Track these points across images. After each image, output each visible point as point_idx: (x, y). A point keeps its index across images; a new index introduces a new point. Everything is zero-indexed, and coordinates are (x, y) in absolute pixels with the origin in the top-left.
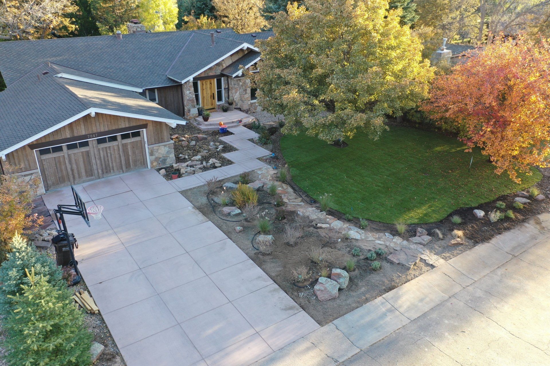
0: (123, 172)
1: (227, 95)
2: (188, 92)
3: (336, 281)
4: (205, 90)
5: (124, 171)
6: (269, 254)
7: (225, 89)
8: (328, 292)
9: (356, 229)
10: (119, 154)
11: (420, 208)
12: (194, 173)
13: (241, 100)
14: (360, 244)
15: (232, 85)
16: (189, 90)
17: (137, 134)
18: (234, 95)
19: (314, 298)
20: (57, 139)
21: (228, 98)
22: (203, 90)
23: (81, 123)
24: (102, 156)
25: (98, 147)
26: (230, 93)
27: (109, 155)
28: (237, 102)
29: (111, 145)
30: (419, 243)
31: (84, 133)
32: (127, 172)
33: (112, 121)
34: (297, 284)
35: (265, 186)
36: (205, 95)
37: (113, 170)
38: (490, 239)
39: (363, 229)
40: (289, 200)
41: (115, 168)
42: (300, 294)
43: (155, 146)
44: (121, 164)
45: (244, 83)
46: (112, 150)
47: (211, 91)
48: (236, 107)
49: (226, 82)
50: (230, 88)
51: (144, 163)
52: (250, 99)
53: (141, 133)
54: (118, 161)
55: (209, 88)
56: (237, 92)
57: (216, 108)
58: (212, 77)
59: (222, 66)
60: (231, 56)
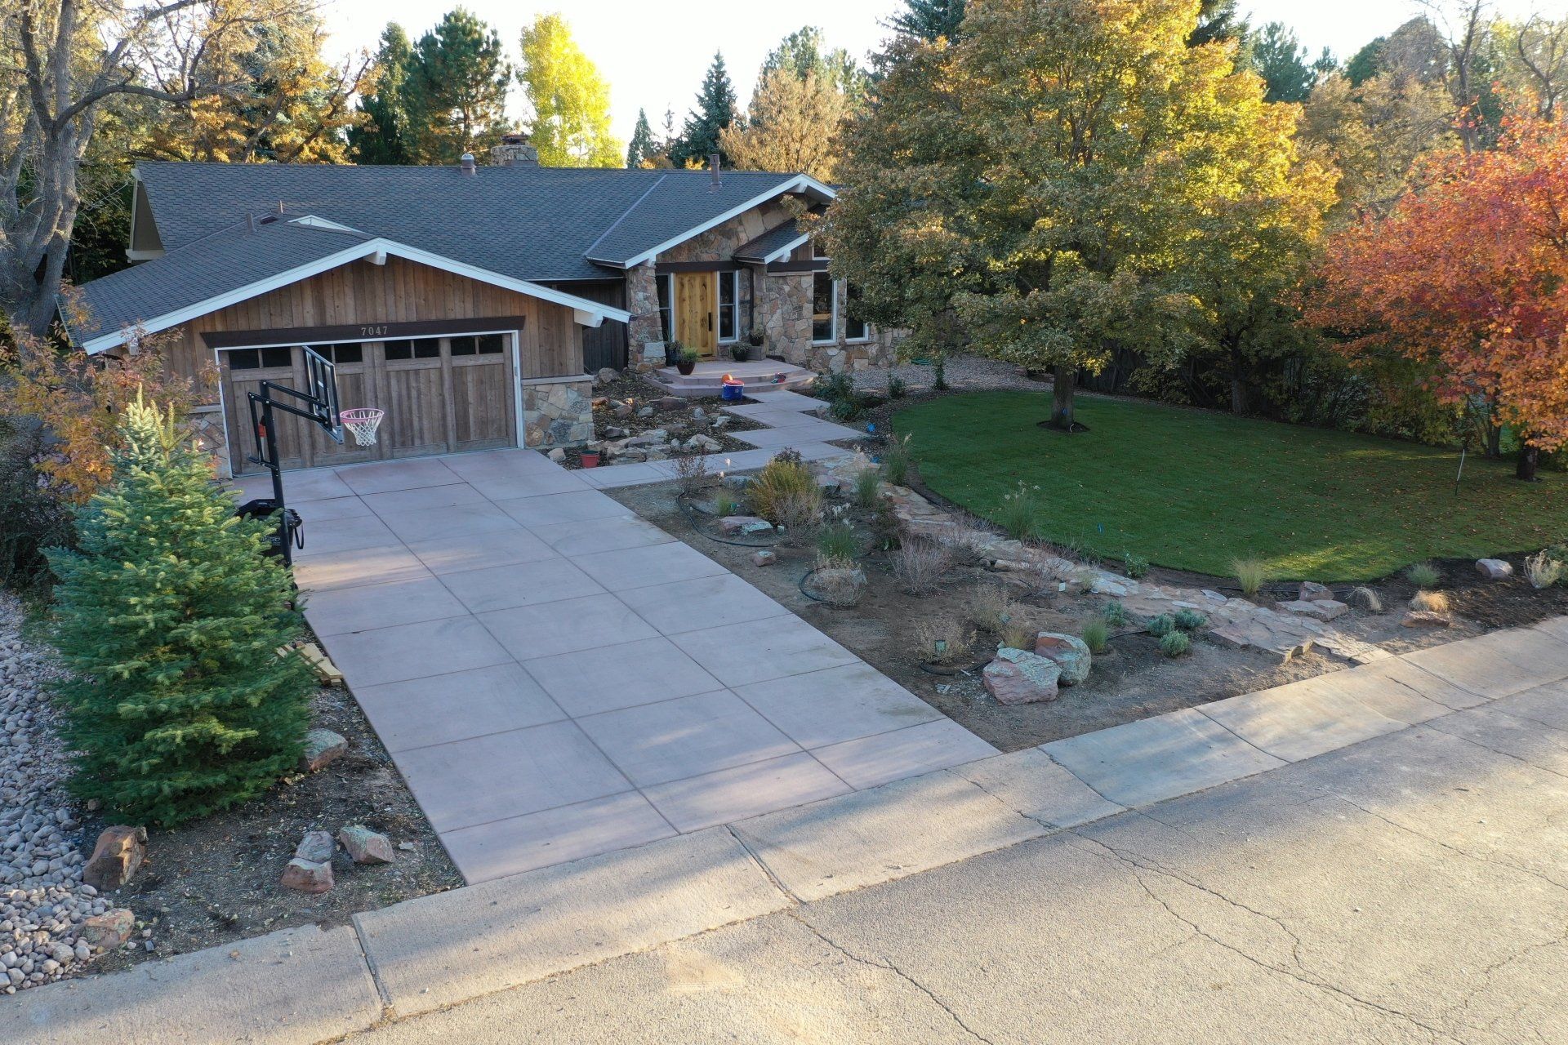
0: (448, 449)
1: (746, 320)
2: (641, 295)
3: (1049, 658)
4: (687, 302)
5: (452, 448)
6: (848, 608)
7: (742, 302)
8: (1026, 683)
9: (1113, 576)
10: (442, 395)
11: (1309, 553)
12: (644, 458)
13: (786, 334)
14: (1125, 605)
15: (761, 290)
16: (645, 289)
17: (493, 345)
18: (767, 318)
19: (984, 696)
20: (279, 326)
21: (751, 327)
22: (681, 300)
23: (346, 289)
24: (394, 394)
25: (385, 366)
26: (756, 314)
27: (414, 393)
28: (773, 339)
29: (422, 367)
30: (1308, 615)
31: (350, 319)
32: (458, 449)
33: (430, 297)
34: (929, 667)
35: (844, 489)
36: (687, 316)
37: (422, 438)
38: (1534, 621)
39: (1134, 577)
40: (914, 515)
41: (427, 435)
42: (940, 688)
43: (542, 387)
44: (444, 426)
45: (797, 288)
46: (422, 380)
47: (704, 308)
48: (771, 353)
49: (747, 283)
50: (757, 301)
51: (506, 435)
52: (810, 334)
53: (505, 341)
54: (436, 412)
55: (698, 298)
56: (775, 313)
57: (715, 354)
58: (709, 267)
59: (738, 239)
60: (763, 214)
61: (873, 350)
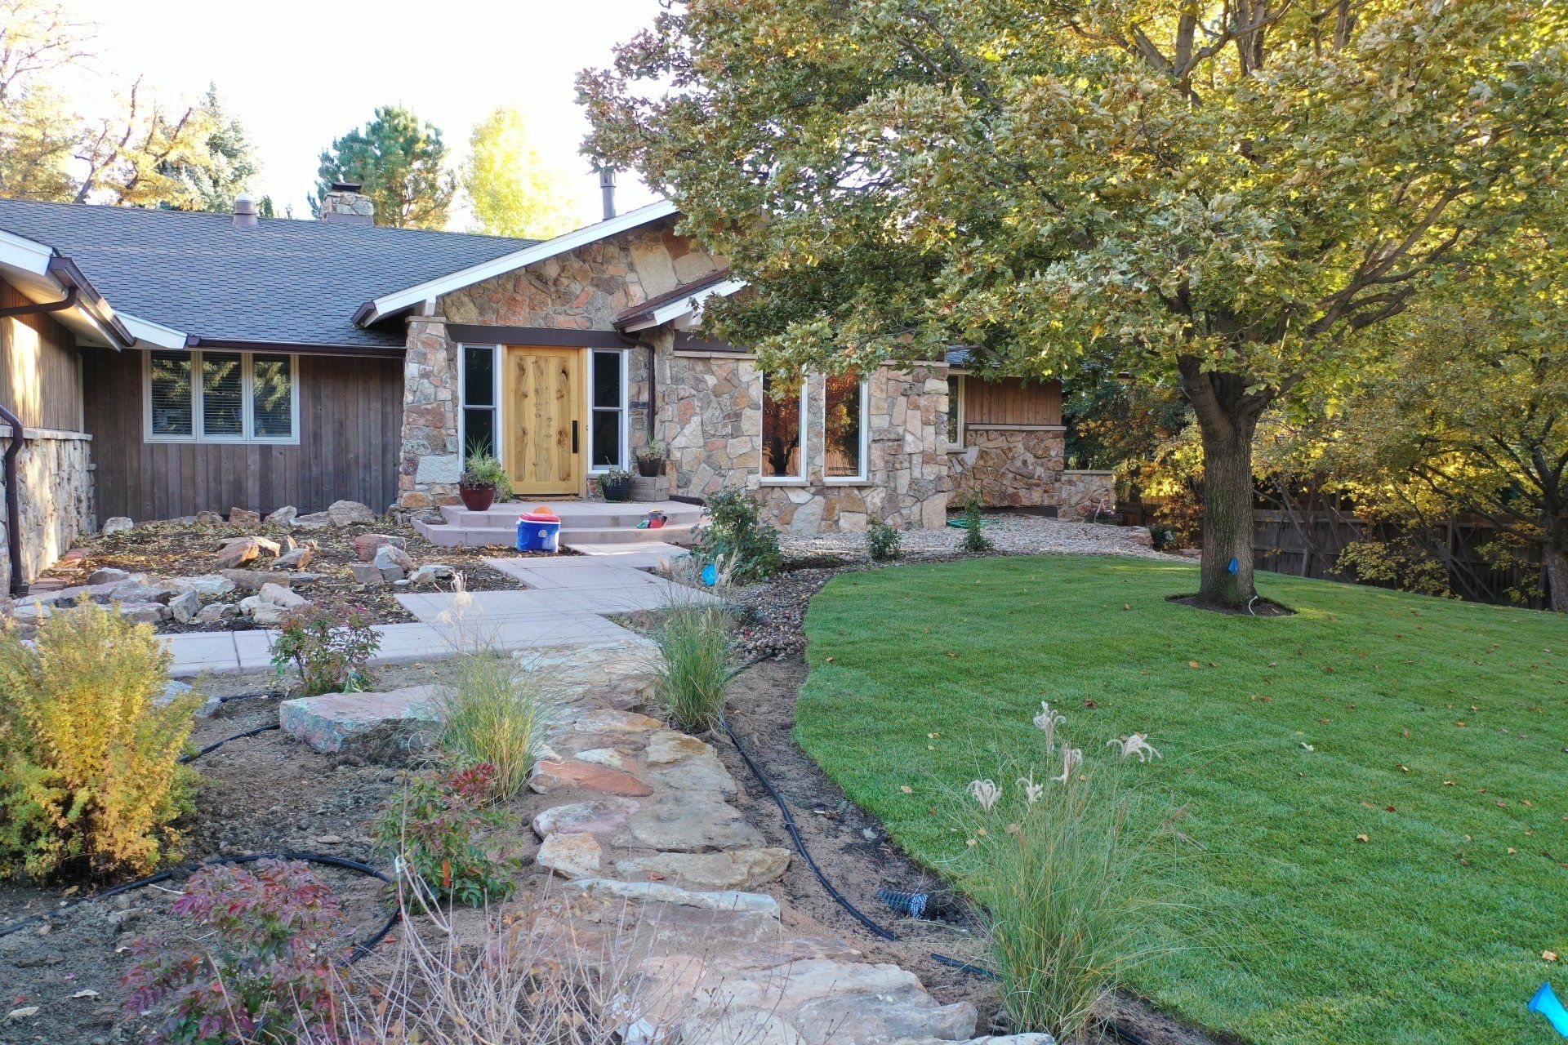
1: (643, 435)
4: (531, 402)
7: (634, 405)
13: (708, 460)
15: (667, 382)
16: (422, 358)
18: (675, 430)
21: (649, 445)
22: (521, 396)
26: (657, 425)
28: (685, 468)
36: (531, 423)
45: (731, 380)
47: (564, 411)
48: (680, 493)
49: (644, 373)
50: (659, 403)
52: (759, 464)
55: (553, 394)
56: (688, 422)
57: (583, 493)
58: (571, 340)
59: (627, 293)
60: (675, 257)
61: (875, 499)
